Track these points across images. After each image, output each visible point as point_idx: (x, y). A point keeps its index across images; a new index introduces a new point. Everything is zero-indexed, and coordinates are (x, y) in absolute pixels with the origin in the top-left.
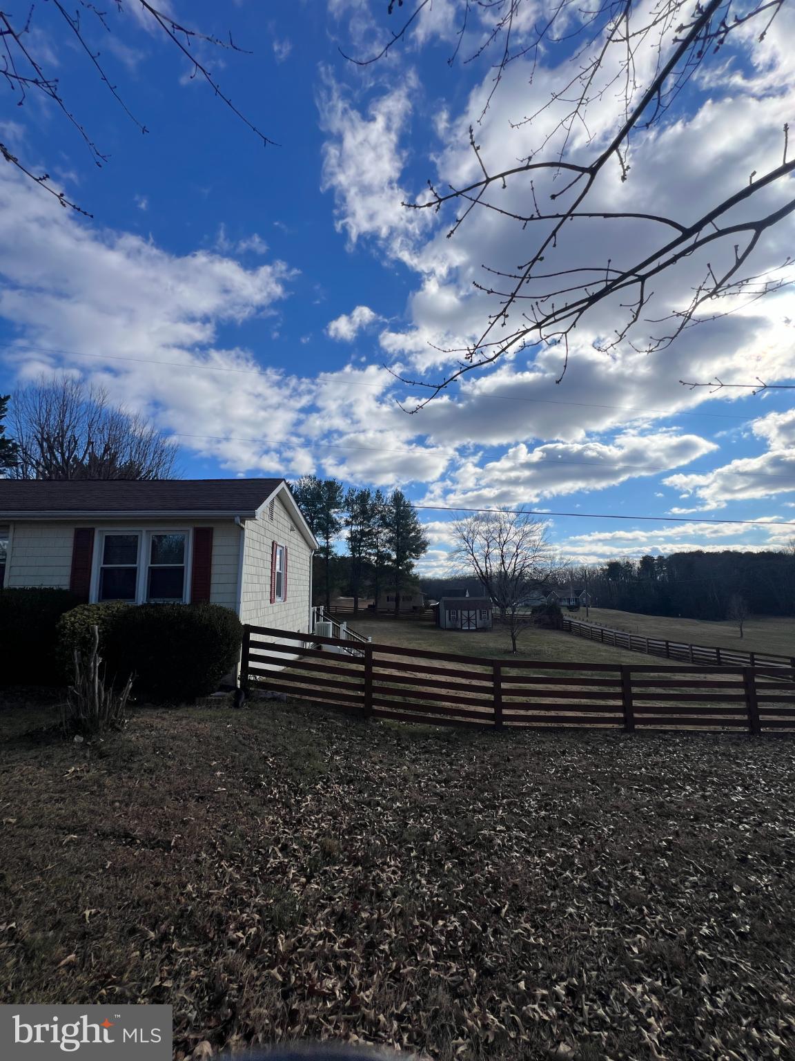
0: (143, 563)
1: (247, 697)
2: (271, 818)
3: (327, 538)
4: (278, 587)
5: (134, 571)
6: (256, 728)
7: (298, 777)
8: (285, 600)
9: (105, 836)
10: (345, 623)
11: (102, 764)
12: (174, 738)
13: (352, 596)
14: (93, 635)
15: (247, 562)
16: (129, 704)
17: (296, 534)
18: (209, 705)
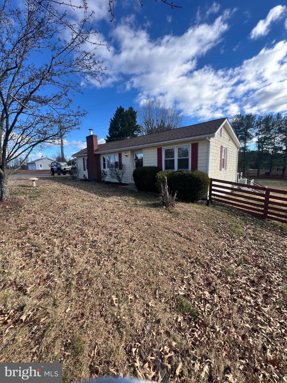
0: (176, 158)
1: (211, 203)
2: (223, 242)
3: (245, 143)
4: (223, 164)
5: (173, 160)
6: (215, 213)
7: (232, 233)
8: (226, 170)
9: (174, 232)
10: (253, 180)
11: (171, 214)
12: (189, 212)
13: (256, 168)
14: (165, 179)
15: (211, 154)
16: (176, 200)
17: (231, 142)
18: (198, 204)
